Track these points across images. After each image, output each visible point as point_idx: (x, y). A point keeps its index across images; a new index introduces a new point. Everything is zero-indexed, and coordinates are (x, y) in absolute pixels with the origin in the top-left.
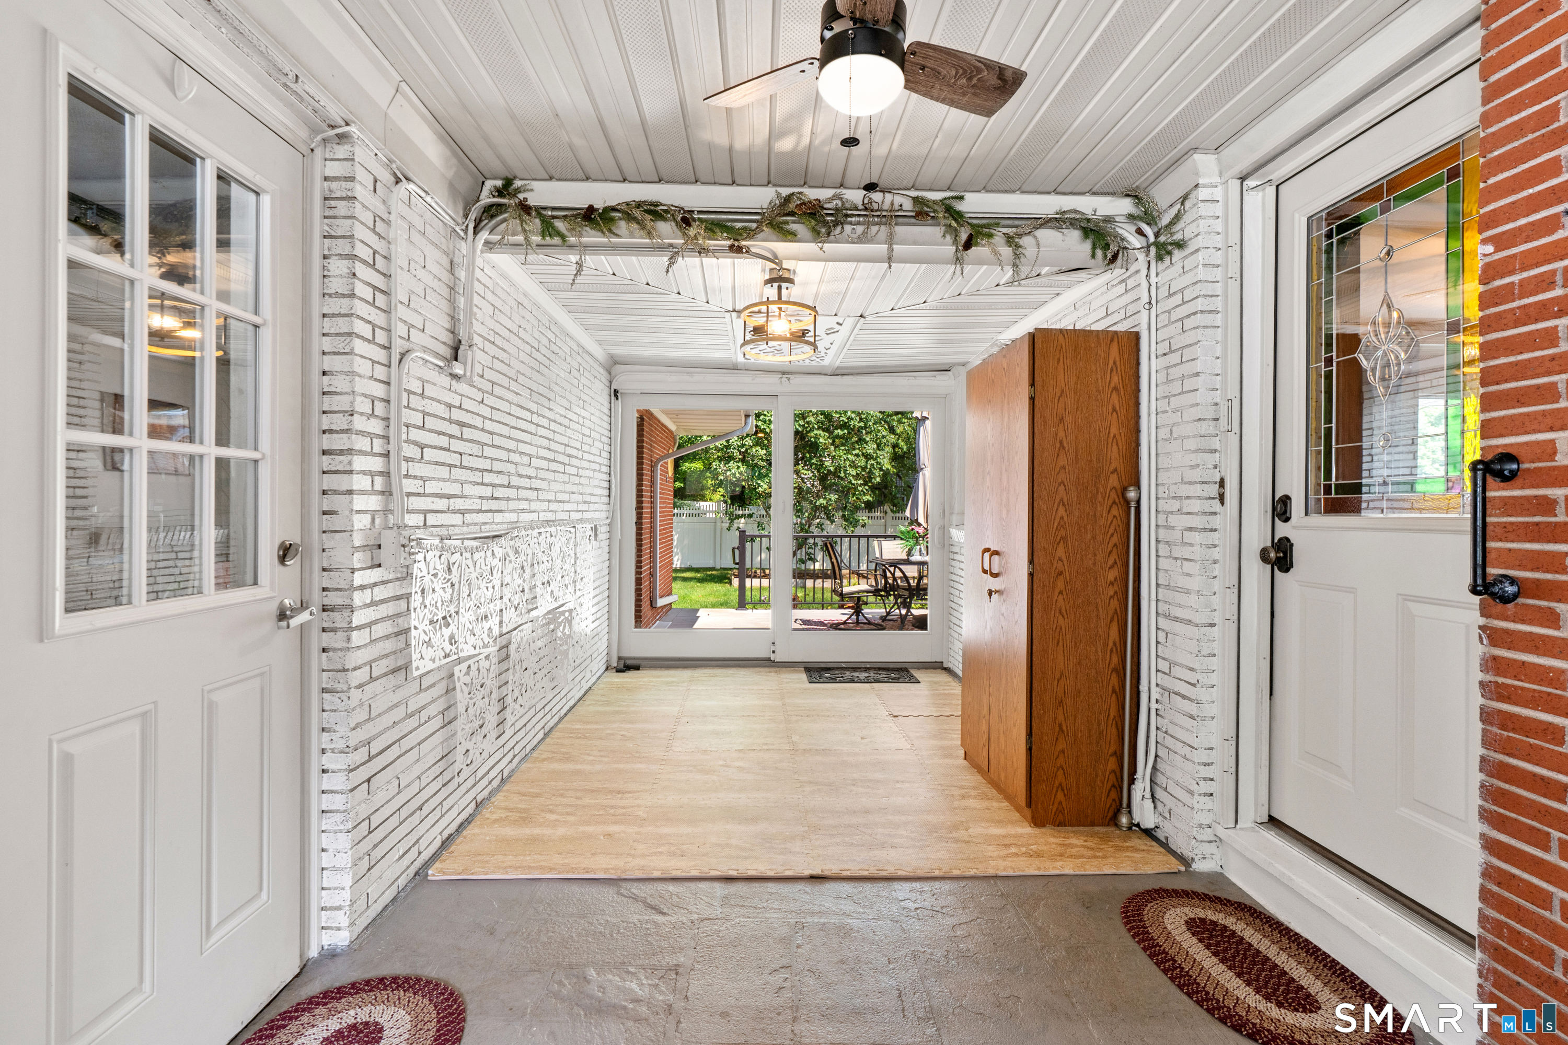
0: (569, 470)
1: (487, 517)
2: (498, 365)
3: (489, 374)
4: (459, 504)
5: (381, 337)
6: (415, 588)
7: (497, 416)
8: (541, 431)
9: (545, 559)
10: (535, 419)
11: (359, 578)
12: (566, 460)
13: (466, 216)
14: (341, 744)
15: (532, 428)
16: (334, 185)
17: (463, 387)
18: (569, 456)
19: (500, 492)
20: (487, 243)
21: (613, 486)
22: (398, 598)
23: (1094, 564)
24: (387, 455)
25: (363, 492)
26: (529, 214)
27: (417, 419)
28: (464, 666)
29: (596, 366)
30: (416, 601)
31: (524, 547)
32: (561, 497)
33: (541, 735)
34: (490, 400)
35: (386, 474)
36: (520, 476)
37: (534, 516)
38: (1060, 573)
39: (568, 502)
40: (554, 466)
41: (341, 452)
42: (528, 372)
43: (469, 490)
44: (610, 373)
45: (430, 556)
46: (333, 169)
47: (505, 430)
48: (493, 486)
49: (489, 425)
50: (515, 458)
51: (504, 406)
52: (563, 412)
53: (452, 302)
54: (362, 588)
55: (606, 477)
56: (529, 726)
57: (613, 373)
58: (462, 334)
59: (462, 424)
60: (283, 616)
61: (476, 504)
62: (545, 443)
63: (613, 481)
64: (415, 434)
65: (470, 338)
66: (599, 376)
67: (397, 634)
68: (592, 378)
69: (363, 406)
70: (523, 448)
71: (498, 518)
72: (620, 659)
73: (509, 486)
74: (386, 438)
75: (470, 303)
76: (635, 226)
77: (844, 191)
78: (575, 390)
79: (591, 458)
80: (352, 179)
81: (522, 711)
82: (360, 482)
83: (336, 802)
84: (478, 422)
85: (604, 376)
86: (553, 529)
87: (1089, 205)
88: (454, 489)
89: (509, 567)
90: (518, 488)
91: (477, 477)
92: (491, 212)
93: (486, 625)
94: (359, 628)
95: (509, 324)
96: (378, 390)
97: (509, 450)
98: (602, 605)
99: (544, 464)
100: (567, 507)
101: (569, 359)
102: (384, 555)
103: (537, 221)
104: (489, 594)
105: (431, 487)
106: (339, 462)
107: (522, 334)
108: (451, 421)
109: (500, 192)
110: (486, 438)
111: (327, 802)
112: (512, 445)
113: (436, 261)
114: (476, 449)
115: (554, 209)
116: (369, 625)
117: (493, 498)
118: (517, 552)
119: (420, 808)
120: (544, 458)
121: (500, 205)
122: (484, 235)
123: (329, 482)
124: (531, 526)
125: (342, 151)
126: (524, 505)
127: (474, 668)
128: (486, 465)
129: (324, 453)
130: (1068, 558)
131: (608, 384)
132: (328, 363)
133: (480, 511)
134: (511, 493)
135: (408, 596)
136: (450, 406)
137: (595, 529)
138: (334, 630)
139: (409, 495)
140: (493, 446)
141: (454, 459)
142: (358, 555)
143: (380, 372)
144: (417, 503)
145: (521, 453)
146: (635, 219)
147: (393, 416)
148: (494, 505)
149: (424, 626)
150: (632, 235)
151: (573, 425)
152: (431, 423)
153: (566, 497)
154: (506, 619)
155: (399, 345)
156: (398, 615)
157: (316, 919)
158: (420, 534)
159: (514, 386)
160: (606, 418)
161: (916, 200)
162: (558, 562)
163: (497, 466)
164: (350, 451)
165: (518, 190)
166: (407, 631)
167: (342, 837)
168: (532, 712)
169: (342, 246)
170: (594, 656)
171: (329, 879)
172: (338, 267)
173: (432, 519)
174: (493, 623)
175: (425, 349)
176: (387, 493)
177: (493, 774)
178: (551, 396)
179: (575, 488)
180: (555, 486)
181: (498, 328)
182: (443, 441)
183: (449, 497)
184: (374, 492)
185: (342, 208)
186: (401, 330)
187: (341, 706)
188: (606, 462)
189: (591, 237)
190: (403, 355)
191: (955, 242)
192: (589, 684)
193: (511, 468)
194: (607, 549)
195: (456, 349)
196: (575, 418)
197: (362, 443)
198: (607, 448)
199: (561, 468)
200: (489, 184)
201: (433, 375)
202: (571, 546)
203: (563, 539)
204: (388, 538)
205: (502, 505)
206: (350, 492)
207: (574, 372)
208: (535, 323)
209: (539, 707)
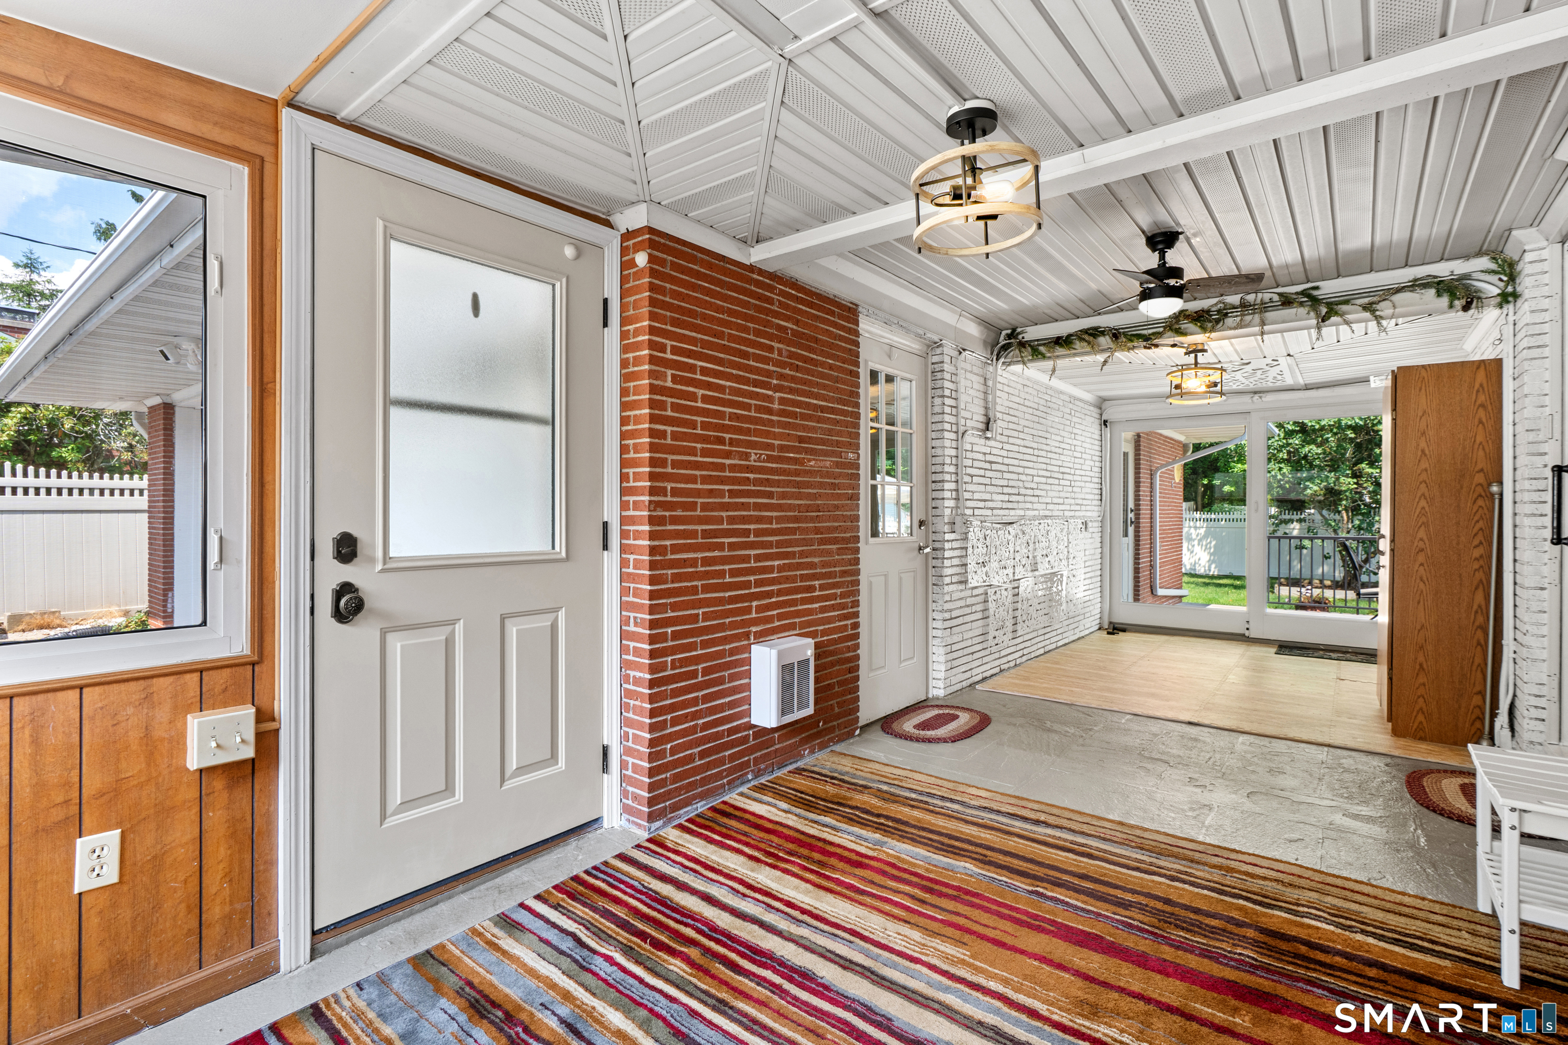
0: (1062, 482)
1: (1006, 512)
2: (1011, 426)
3: (1006, 432)
4: (990, 504)
5: (954, 429)
6: (970, 545)
7: (1011, 455)
8: (1040, 459)
9: (1044, 540)
10: (1036, 452)
11: (948, 536)
12: (1061, 476)
13: (992, 354)
14: (940, 608)
15: (1034, 459)
16: (936, 366)
17: (992, 443)
18: (1063, 473)
19: (1013, 498)
20: (1003, 363)
21: (1104, 493)
22: (962, 548)
23: (1458, 544)
24: (957, 482)
25: (948, 499)
26: (1025, 347)
27: (969, 463)
28: (993, 590)
29: (1086, 406)
30: (970, 550)
31: (1029, 531)
32: (1055, 501)
33: (1042, 651)
34: (1006, 447)
35: (957, 490)
36: (1026, 488)
37: (1036, 513)
38: (1422, 550)
39: (1063, 504)
40: (1050, 481)
41: (940, 482)
42: (1031, 425)
43: (995, 497)
44: (1100, 408)
45: (976, 530)
46: (935, 359)
47: (1016, 462)
48: (1009, 494)
49: (1006, 461)
50: (1023, 477)
51: (1015, 448)
52: (1057, 444)
53: (986, 400)
54: (948, 541)
55: (1099, 486)
56: (1034, 641)
57: (1103, 408)
58: (991, 415)
59: (991, 462)
60: (920, 548)
61: (999, 505)
62: (1044, 466)
63: (1104, 489)
64: (969, 471)
65: (995, 417)
66: (1089, 413)
67: (962, 565)
68: (1083, 416)
69: (948, 460)
70: (1027, 471)
71: (1012, 513)
72: (1111, 623)
73: (1019, 494)
74: (957, 474)
75: (995, 397)
76: (1085, 344)
77: (1225, 297)
78: (1068, 428)
79: (1083, 473)
80: (942, 362)
81: (1028, 630)
82: (947, 494)
83: (939, 633)
84: (1000, 460)
85: (1095, 412)
86: (1049, 521)
87: (1443, 270)
88: (987, 497)
89: (1019, 542)
90: (1025, 495)
91: (1000, 490)
92: (1005, 348)
93: (1006, 572)
94: (947, 558)
95: (1018, 400)
96: (953, 452)
97: (1019, 474)
98: (1094, 580)
99: (1044, 480)
100: (1061, 507)
101: (1062, 408)
102: (957, 527)
103: (1029, 349)
104: (1007, 555)
105: (976, 496)
106: (938, 486)
107: (1027, 403)
108: (986, 462)
109: (1009, 336)
110: (1004, 468)
111: (935, 633)
112: (1021, 470)
113: (977, 381)
114: (999, 475)
115: (1038, 340)
116: (951, 558)
117: (1009, 501)
118: (1024, 533)
119: (972, 653)
120: (1043, 476)
121: (1009, 343)
122: (1002, 360)
123: (935, 494)
124: (1034, 518)
125: (938, 351)
126: (1029, 506)
127: (998, 592)
128: (1005, 483)
129: (933, 482)
130: (1430, 539)
131: (1098, 416)
132: (935, 443)
133: (1002, 508)
134: (1020, 498)
135: (966, 548)
136: (985, 454)
137: (1085, 524)
138: (937, 558)
139: (967, 500)
140: (1009, 472)
141: (987, 481)
142: (946, 526)
143: (954, 444)
144: (969, 504)
145: (1027, 475)
146: (1084, 339)
147: (959, 463)
148: (1010, 505)
149: (973, 563)
150: (1083, 348)
151: (1065, 452)
152: (976, 464)
153: (1061, 501)
154: (1017, 571)
155: (962, 429)
156: (962, 556)
157: (932, 683)
158: (971, 519)
159: (1021, 435)
160: (1098, 443)
161: (1280, 294)
162: (1054, 543)
163: (1012, 483)
164: (943, 481)
165: (1019, 333)
166: (966, 565)
167: (941, 648)
168: (1034, 634)
169: (939, 392)
170: (1087, 615)
171: (936, 666)
172: (938, 401)
173: (977, 512)
174: (1010, 571)
175: (973, 428)
176: (957, 499)
177: (1010, 658)
178: (1048, 435)
179: (1068, 495)
180: (1050, 494)
181: (1011, 405)
182: (982, 472)
183: (985, 501)
184: (952, 499)
185: (939, 375)
186: (962, 422)
187: (940, 592)
188: (1098, 475)
189: (1060, 351)
190: (963, 434)
191: (1318, 316)
192: (1082, 634)
193: (1021, 484)
194: (1099, 540)
195: (988, 424)
196: (1068, 447)
197: (947, 477)
198: (1098, 464)
199: (1056, 482)
200: (1004, 333)
201: (976, 440)
202: (1064, 533)
203: (1058, 529)
204: (958, 520)
205: (1015, 505)
206: (943, 499)
207: (1067, 416)
208: (1035, 393)
209: (1041, 632)
